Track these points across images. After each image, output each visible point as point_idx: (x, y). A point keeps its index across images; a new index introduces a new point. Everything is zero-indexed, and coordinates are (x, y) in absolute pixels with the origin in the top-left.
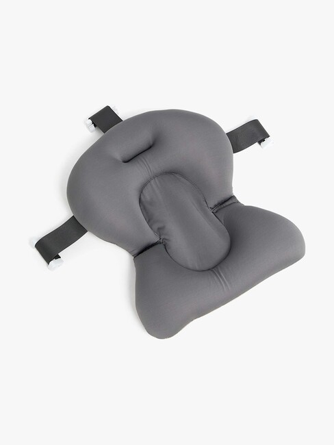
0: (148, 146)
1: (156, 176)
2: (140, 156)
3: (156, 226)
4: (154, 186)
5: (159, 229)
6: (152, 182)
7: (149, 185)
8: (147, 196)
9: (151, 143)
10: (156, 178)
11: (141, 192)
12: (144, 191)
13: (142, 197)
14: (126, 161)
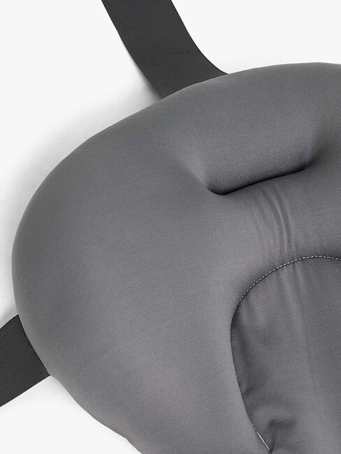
0: (295, 164)
1: (302, 259)
2: (266, 187)
3: (266, 414)
4: (288, 288)
5: (274, 425)
6: (285, 274)
7: (273, 279)
8: (260, 313)
9: (307, 157)
10: (298, 267)
11: (245, 296)
12: (252, 295)
13: (244, 312)
14: (225, 192)
